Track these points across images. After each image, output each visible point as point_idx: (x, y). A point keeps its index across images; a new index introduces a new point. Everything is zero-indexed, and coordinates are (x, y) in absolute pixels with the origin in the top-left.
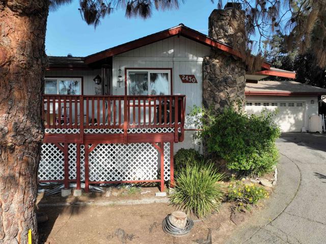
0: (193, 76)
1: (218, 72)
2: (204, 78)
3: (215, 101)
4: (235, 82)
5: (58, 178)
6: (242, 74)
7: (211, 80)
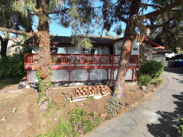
0: (137, 48)
1: (144, 47)
2: (140, 49)
3: (143, 56)
4: (149, 51)
5: (105, 79)
6: (151, 48)
7: (142, 49)
